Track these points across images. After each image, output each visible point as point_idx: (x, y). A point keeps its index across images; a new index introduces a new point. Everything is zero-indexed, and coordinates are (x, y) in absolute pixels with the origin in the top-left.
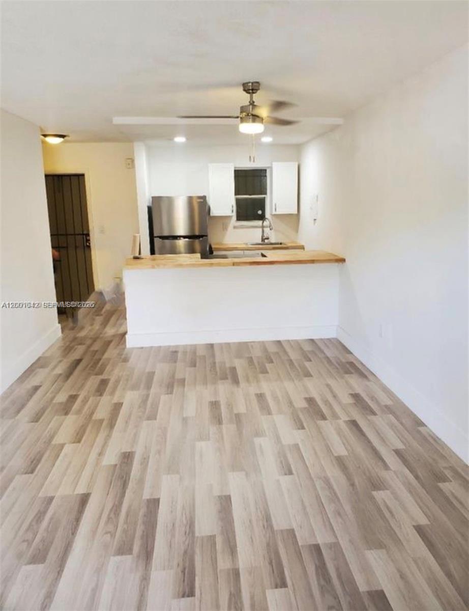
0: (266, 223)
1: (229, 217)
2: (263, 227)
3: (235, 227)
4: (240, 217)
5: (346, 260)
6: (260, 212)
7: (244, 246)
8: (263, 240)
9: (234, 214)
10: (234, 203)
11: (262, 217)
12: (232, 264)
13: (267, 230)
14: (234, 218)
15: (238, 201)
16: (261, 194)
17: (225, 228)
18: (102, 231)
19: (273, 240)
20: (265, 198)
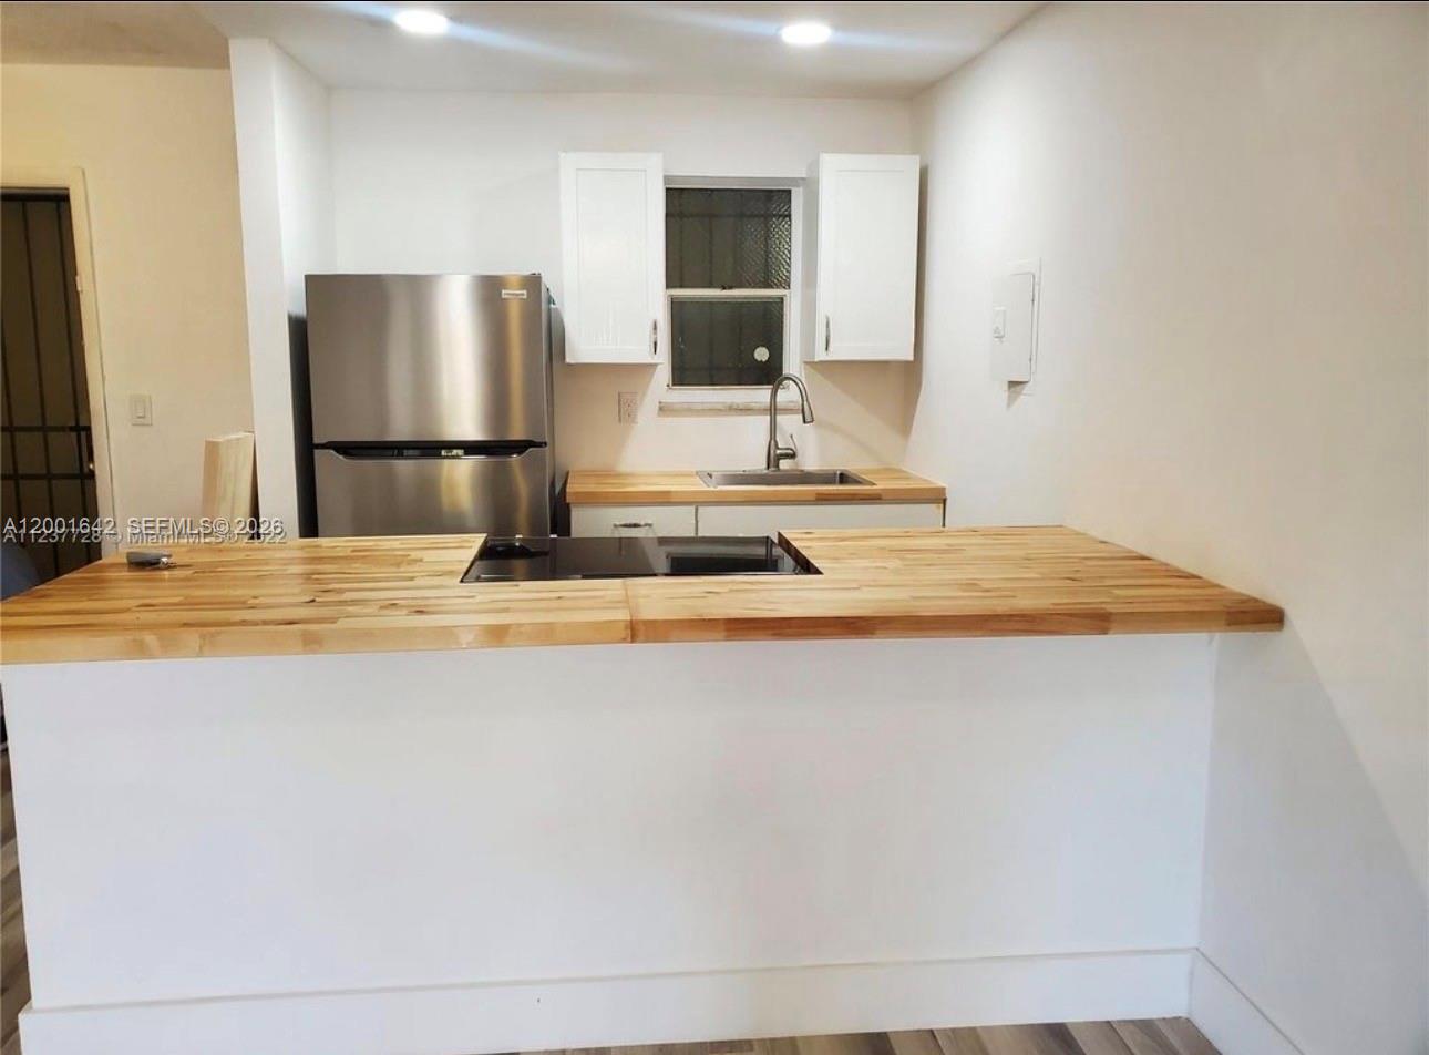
0: (788, 395)
1: (643, 370)
2: (773, 410)
3: (664, 409)
4: (684, 374)
5: (1292, 613)
6: (762, 354)
7: (700, 486)
8: (773, 459)
9: (663, 360)
10: (662, 314)
11: (770, 374)
12: (623, 633)
13: (789, 424)
14: (664, 373)
15: (677, 307)
16: (768, 285)
17: (625, 411)
18: (141, 420)
19: (810, 462)
20: (782, 299)
